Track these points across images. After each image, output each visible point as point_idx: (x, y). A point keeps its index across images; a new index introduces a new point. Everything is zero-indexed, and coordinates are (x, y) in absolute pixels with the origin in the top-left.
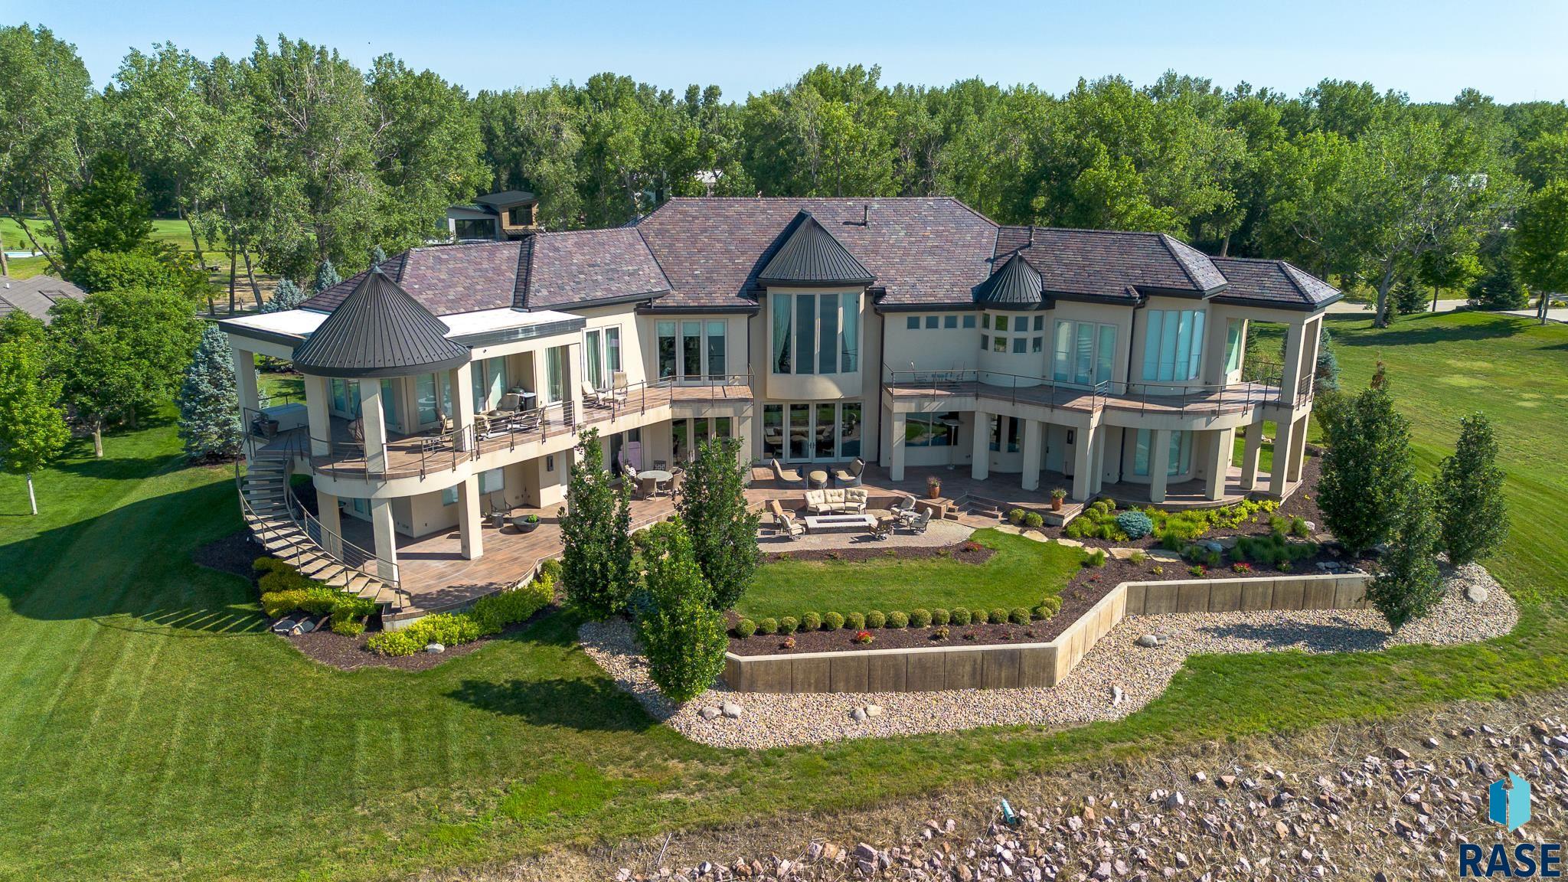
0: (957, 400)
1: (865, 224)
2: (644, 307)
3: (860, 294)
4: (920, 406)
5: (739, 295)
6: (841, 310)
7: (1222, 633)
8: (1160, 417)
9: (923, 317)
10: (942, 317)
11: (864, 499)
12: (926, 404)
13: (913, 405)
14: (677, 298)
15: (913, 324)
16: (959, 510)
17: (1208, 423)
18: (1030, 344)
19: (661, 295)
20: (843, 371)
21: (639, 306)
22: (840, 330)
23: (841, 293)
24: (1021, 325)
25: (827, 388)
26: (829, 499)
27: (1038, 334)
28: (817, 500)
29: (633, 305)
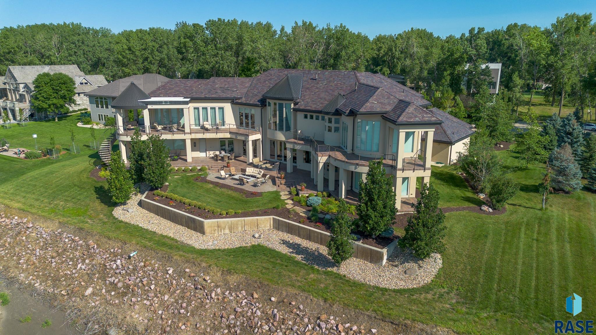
0: (304, 146)
1: (316, 80)
2: (234, 102)
3: (291, 104)
4: (294, 146)
5: (258, 101)
6: (284, 109)
7: (284, 242)
8: (339, 162)
9: (309, 114)
10: (315, 115)
11: (261, 174)
12: (296, 146)
13: (292, 145)
14: (243, 100)
15: (306, 117)
16: (284, 185)
17: (356, 168)
18: (333, 130)
19: (239, 99)
20: (286, 131)
21: (232, 101)
22: (284, 116)
23: (284, 102)
24: (330, 121)
25: (281, 136)
26: (254, 171)
27: (337, 125)
28: (250, 171)
29: (230, 101)
